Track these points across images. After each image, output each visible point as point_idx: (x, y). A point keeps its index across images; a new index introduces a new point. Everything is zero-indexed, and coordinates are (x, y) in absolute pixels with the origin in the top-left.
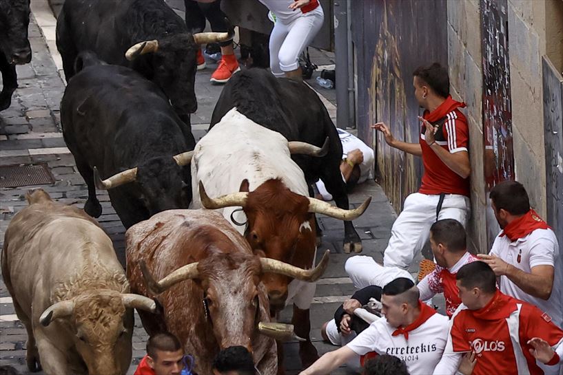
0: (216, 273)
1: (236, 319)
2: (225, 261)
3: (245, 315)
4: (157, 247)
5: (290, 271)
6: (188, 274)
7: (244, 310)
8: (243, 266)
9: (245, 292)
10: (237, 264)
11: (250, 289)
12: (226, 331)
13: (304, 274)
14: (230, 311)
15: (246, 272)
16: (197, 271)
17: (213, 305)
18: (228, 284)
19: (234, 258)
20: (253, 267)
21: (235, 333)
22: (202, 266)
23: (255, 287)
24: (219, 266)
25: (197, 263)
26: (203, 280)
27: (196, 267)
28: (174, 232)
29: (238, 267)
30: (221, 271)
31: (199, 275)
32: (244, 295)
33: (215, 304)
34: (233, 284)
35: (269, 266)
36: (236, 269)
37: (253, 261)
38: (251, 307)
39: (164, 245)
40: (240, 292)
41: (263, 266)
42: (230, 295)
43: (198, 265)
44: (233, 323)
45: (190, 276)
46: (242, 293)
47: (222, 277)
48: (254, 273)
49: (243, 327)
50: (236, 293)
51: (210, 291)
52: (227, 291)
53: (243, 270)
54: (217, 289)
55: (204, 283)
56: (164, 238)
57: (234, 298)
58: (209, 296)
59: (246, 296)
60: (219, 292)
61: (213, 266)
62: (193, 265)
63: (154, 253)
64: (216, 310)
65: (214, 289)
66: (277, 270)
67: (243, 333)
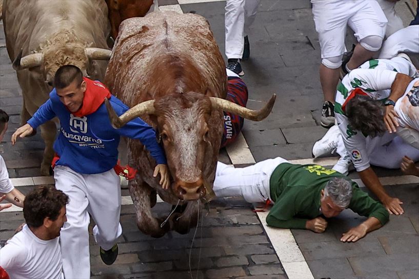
0: (171, 111)
1: (190, 154)
2: (179, 100)
3: (197, 150)
4: (136, 54)
5: (237, 110)
6: (146, 110)
7: (197, 145)
8: (195, 105)
9: (197, 130)
10: (190, 103)
11: (202, 126)
12: (180, 164)
13: (250, 114)
14: (185, 146)
15: (198, 111)
16: (154, 108)
17: (169, 139)
18: (182, 122)
19: (187, 98)
20: (204, 106)
21: (188, 167)
22: (159, 104)
23: (206, 124)
24: (174, 106)
25: (154, 101)
26: (159, 116)
27: (152, 104)
28: (155, 45)
29: (191, 106)
30: (176, 110)
31: (155, 112)
32: (196, 133)
33: (171, 140)
34: (187, 122)
35: (218, 105)
36: (189, 108)
37: (205, 101)
38: (202, 142)
39: (143, 55)
40: (193, 129)
41: (213, 105)
42: (184, 131)
43: (154, 103)
44: (187, 157)
45: (147, 112)
46: (195, 130)
47: (177, 116)
48: (205, 111)
49: (196, 161)
50: (189, 130)
51: (165, 126)
52: (181, 128)
53: (196, 109)
54: (171, 126)
55: (159, 119)
56: (145, 47)
57: (188, 135)
58: (165, 131)
59: (198, 133)
60: (174, 129)
61: (168, 105)
62: (150, 102)
63: (132, 57)
64: (171, 144)
65: (169, 126)
66: (225, 108)
67: (196, 166)
